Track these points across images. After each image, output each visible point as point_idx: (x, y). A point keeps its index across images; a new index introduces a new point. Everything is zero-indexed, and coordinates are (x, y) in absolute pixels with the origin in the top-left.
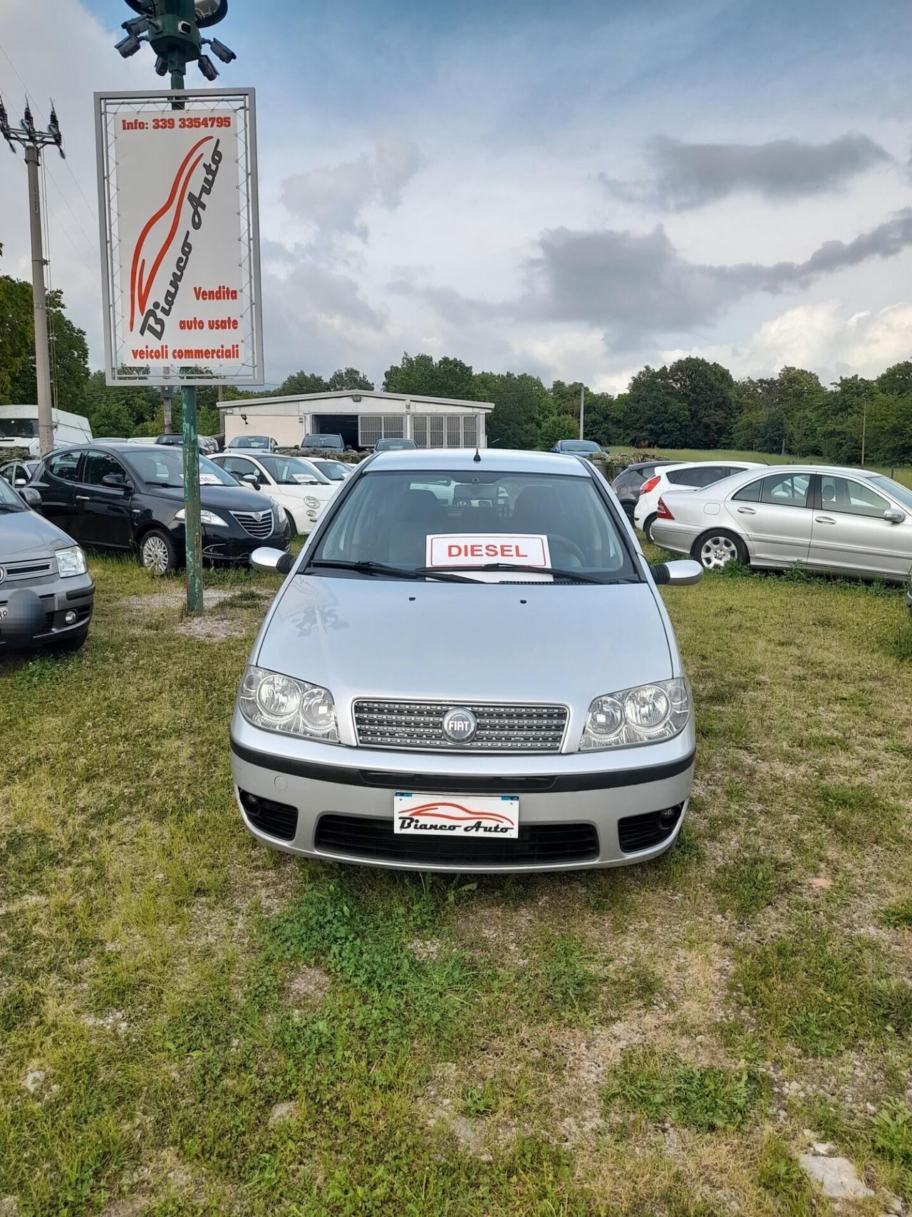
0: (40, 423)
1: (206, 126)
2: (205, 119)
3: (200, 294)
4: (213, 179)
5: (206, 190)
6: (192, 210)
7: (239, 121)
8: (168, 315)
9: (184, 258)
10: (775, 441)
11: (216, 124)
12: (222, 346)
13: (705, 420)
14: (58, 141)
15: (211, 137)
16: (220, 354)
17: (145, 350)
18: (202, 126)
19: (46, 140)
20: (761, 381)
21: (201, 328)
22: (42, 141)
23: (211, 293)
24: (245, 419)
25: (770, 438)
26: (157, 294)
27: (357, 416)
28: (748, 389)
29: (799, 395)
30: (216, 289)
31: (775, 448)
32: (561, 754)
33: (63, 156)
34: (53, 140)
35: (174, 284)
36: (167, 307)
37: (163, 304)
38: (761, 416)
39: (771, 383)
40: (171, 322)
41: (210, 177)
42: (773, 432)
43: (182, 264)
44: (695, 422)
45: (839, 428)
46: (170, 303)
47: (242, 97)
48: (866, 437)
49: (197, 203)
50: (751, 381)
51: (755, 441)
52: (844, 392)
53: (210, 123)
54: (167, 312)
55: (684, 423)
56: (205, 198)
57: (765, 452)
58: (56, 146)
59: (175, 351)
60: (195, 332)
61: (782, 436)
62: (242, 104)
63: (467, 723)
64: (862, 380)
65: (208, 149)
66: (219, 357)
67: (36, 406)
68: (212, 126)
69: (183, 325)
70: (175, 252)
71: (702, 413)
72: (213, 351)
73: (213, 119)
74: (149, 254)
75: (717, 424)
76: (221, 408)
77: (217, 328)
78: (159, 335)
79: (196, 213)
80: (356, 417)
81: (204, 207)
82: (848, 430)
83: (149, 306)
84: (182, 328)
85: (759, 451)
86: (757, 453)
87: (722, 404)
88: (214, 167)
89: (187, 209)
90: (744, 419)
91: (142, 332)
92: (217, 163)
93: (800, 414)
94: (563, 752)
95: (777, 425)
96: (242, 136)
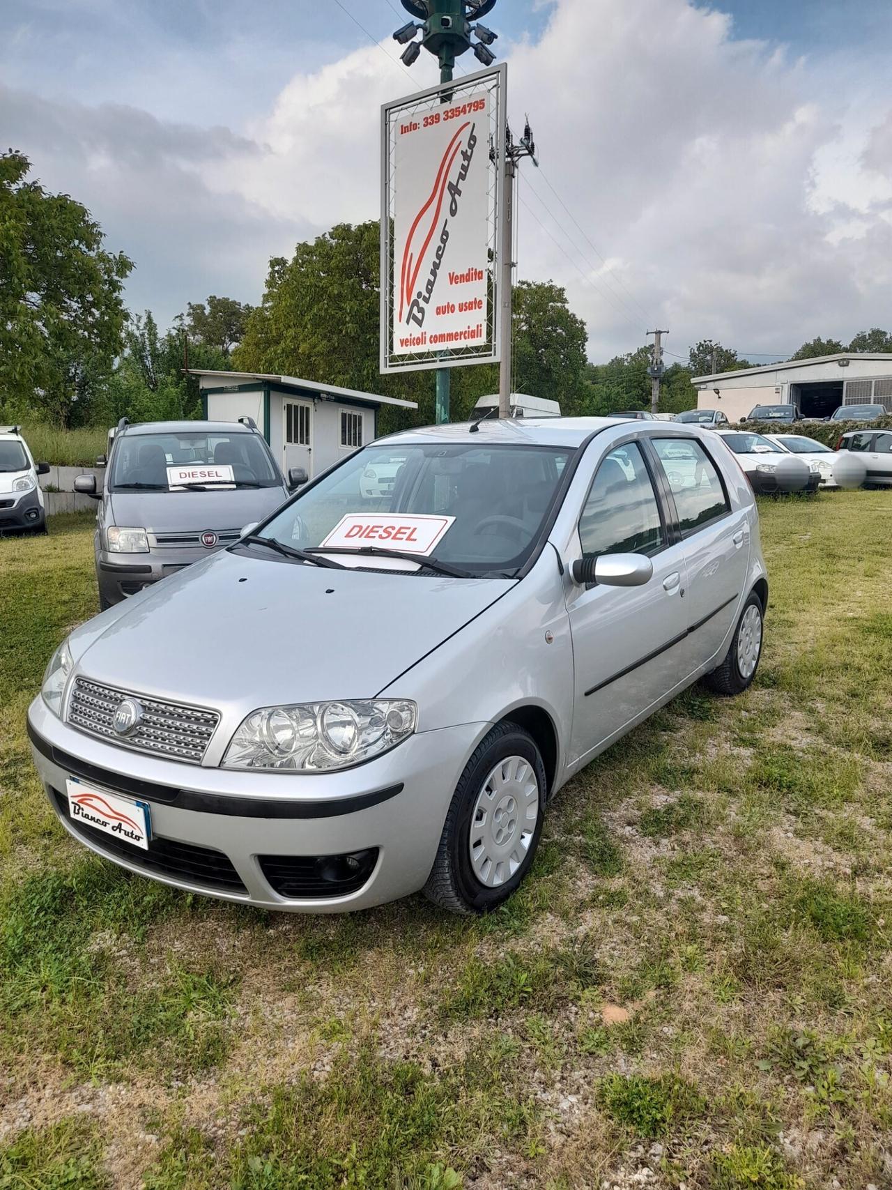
0: (500, 410)
1: (465, 113)
2: (464, 107)
3: (454, 279)
4: (468, 164)
5: (462, 177)
6: (450, 198)
7: (492, 102)
8: (427, 302)
9: (442, 245)
11: (473, 108)
12: (469, 327)
14: (531, 151)
15: (469, 123)
16: (467, 335)
17: (409, 338)
18: (462, 114)
19: (521, 152)
21: (453, 312)
22: (517, 155)
23: (462, 276)
24: (718, 393)
26: (420, 286)
27: (842, 382)
30: (466, 272)
32: (200, 766)
33: (536, 164)
34: (526, 152)
35: (434, 273)
36: (427, 296)
37: (425, 294)
40: (430, 309)
41: (466, 163)
43: (440, 253)
46: (429, 291)
47: (495, 75)
49: (454, 190)
53: (468, 109)
54: (427, 300)
56: (462, 186)
58: (530, 157)
59: (431, 336)
60: (448, 316)
62: (494, 82)
63: (129, 715)
65: (464, 137)
66: (465, 338)
67: (498, 395)
68: (469, 112)
69: (440, 311)
70: (436, 242)
72: (461, 333)
73: (470, 105)
74: (415, 250)
76: (696, 384)
77: (465, 310)
78: (420, 323)
79: (454, 200)
80: (840, 383)
81: (459, 193)
83: (414, 297)
84: (438, 313)
88: (469, 152)
89: (447, 197)
91: (408, 322)
92: (471, 147)
94: (203, 764)
96: (493, 115)
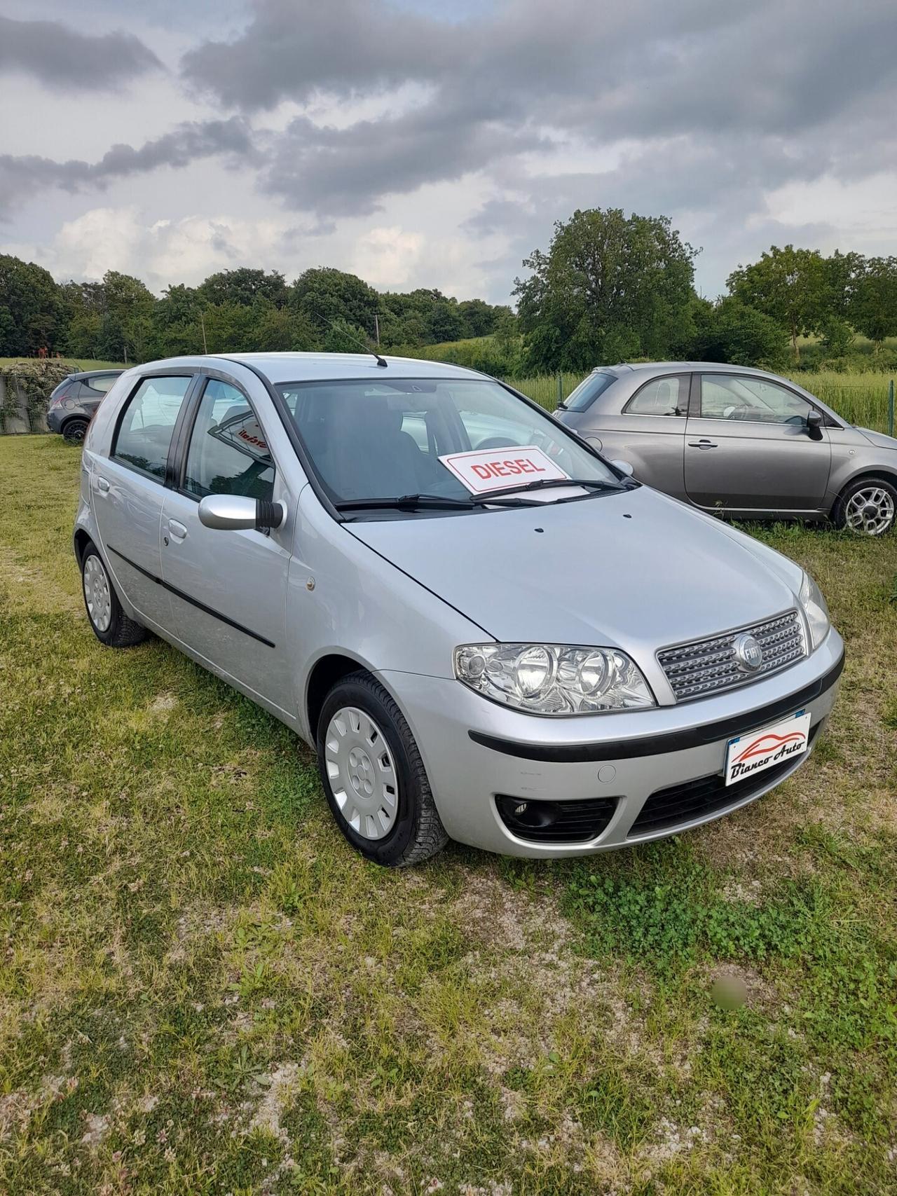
10: (116, 349)
13: (34, 325)
20: (85, 285)
25: (110, 346)
28: (72, 292)
29: (129, 301)
31: (117, 356)
38: (97, 322)
39: (96, 287)
42: (112, 340)
44: (21, 327)
45: (180, 336)
48: (207, 346)
50: (74, 285)
51: (95, 349)
52: (176, 300)
55: (9, 328)
57: (108, 360)
61: (122, 344)
64: (189, 289)
71: (27, 317)
75: (47, 330)
82: (187, 338)
85: (102, 359)
86: (100, 362)
87: (48, 309)
90: (75, 326)
93: (135, 321)
95: (115, 332)
